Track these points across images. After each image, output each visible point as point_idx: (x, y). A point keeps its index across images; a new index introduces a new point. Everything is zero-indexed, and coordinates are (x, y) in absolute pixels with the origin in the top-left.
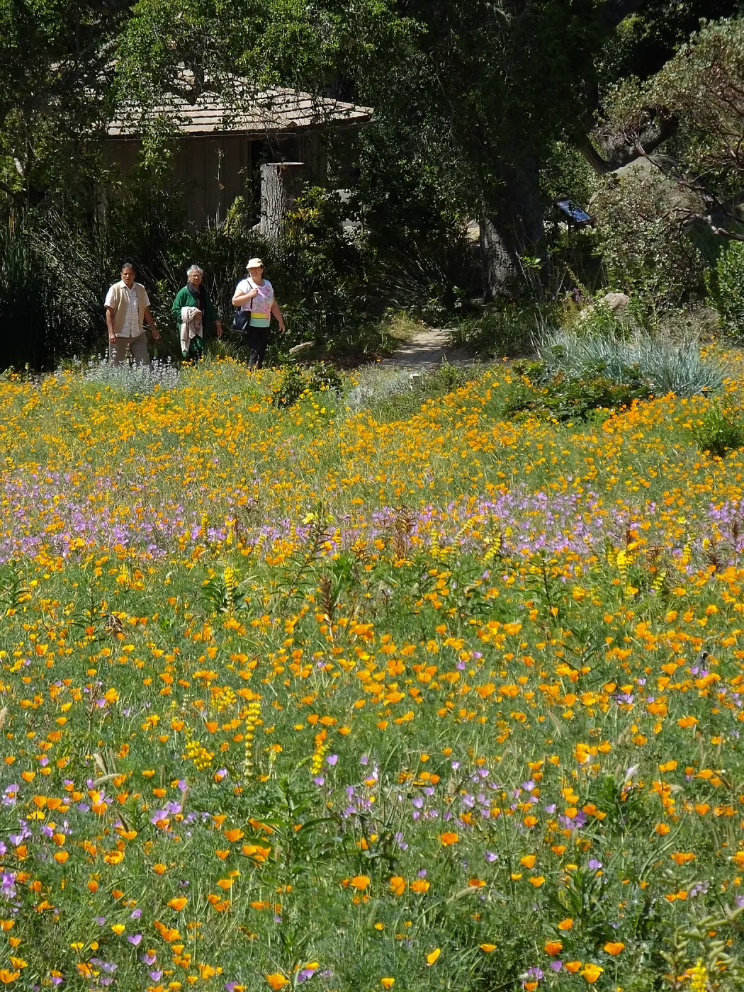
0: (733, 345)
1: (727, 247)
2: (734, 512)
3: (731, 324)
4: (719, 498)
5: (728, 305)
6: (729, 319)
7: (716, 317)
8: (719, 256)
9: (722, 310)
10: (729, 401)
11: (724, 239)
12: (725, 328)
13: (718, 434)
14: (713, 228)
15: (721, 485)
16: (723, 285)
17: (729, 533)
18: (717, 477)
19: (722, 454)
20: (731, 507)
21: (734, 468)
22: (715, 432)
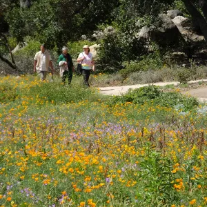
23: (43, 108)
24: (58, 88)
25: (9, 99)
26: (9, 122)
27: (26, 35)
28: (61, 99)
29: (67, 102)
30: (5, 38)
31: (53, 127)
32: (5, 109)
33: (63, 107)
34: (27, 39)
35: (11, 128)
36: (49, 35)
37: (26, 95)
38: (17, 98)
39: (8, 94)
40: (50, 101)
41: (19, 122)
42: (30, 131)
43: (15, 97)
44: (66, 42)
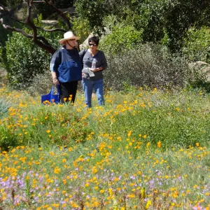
0: (14, 89)
1: (11, 35)
2: (13, 182)
3: (13, 77)
4: (5, 175)
5: (12, 67)
6: (12, 75)
7: (6, 73)
8: (7, 40)
9: (9, 70)
10: (11, 120)
11: (10, 31)
12: (10, 79)
13: (5, 139)
14: (4, 25)
15: (6, 167)
16: (9, 56)
17: (10, 195)
18: (5, 162)
19: (7, 150)
20: (11, 180)
21: (13, 158)
22: (3, 138)
23: (140, 157)
24: (169, 118)
25: (74, 138)
26: (74, 183)
27: (108, 13)
28: (176, 140)
29: (188, 145)
30: (68, 20)
31: (159, 193)
32: (67, 158)
33: (181, 154)
34: (109, 20)
35: (78, 196)
36: (154, 13)
37: (108, 130)
38: (89, 138)
39: (71, 129)
40: (154, 142)
41: (93, 184)
42: (115, 202)
43: (85, 135)
44: (187, 26)
